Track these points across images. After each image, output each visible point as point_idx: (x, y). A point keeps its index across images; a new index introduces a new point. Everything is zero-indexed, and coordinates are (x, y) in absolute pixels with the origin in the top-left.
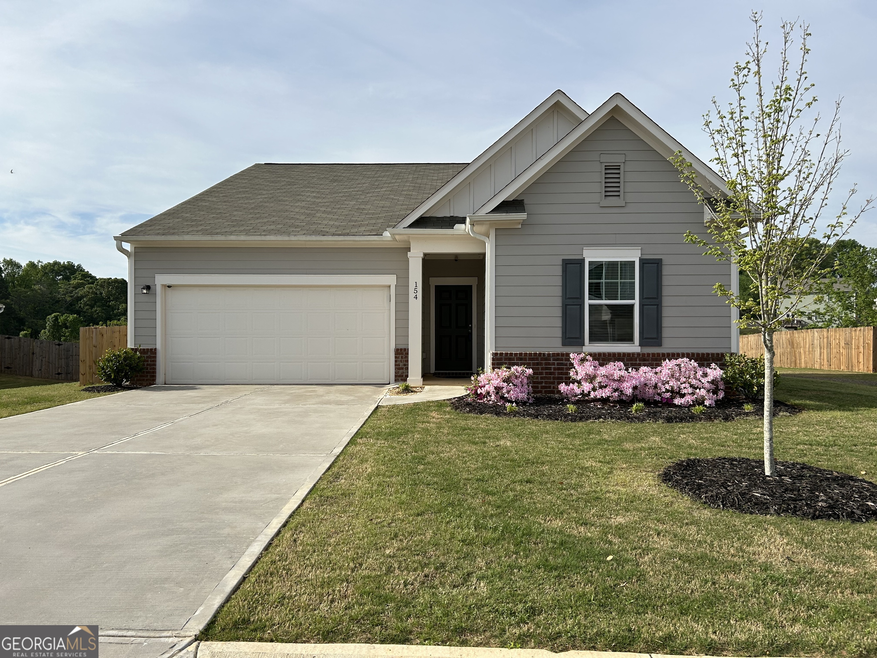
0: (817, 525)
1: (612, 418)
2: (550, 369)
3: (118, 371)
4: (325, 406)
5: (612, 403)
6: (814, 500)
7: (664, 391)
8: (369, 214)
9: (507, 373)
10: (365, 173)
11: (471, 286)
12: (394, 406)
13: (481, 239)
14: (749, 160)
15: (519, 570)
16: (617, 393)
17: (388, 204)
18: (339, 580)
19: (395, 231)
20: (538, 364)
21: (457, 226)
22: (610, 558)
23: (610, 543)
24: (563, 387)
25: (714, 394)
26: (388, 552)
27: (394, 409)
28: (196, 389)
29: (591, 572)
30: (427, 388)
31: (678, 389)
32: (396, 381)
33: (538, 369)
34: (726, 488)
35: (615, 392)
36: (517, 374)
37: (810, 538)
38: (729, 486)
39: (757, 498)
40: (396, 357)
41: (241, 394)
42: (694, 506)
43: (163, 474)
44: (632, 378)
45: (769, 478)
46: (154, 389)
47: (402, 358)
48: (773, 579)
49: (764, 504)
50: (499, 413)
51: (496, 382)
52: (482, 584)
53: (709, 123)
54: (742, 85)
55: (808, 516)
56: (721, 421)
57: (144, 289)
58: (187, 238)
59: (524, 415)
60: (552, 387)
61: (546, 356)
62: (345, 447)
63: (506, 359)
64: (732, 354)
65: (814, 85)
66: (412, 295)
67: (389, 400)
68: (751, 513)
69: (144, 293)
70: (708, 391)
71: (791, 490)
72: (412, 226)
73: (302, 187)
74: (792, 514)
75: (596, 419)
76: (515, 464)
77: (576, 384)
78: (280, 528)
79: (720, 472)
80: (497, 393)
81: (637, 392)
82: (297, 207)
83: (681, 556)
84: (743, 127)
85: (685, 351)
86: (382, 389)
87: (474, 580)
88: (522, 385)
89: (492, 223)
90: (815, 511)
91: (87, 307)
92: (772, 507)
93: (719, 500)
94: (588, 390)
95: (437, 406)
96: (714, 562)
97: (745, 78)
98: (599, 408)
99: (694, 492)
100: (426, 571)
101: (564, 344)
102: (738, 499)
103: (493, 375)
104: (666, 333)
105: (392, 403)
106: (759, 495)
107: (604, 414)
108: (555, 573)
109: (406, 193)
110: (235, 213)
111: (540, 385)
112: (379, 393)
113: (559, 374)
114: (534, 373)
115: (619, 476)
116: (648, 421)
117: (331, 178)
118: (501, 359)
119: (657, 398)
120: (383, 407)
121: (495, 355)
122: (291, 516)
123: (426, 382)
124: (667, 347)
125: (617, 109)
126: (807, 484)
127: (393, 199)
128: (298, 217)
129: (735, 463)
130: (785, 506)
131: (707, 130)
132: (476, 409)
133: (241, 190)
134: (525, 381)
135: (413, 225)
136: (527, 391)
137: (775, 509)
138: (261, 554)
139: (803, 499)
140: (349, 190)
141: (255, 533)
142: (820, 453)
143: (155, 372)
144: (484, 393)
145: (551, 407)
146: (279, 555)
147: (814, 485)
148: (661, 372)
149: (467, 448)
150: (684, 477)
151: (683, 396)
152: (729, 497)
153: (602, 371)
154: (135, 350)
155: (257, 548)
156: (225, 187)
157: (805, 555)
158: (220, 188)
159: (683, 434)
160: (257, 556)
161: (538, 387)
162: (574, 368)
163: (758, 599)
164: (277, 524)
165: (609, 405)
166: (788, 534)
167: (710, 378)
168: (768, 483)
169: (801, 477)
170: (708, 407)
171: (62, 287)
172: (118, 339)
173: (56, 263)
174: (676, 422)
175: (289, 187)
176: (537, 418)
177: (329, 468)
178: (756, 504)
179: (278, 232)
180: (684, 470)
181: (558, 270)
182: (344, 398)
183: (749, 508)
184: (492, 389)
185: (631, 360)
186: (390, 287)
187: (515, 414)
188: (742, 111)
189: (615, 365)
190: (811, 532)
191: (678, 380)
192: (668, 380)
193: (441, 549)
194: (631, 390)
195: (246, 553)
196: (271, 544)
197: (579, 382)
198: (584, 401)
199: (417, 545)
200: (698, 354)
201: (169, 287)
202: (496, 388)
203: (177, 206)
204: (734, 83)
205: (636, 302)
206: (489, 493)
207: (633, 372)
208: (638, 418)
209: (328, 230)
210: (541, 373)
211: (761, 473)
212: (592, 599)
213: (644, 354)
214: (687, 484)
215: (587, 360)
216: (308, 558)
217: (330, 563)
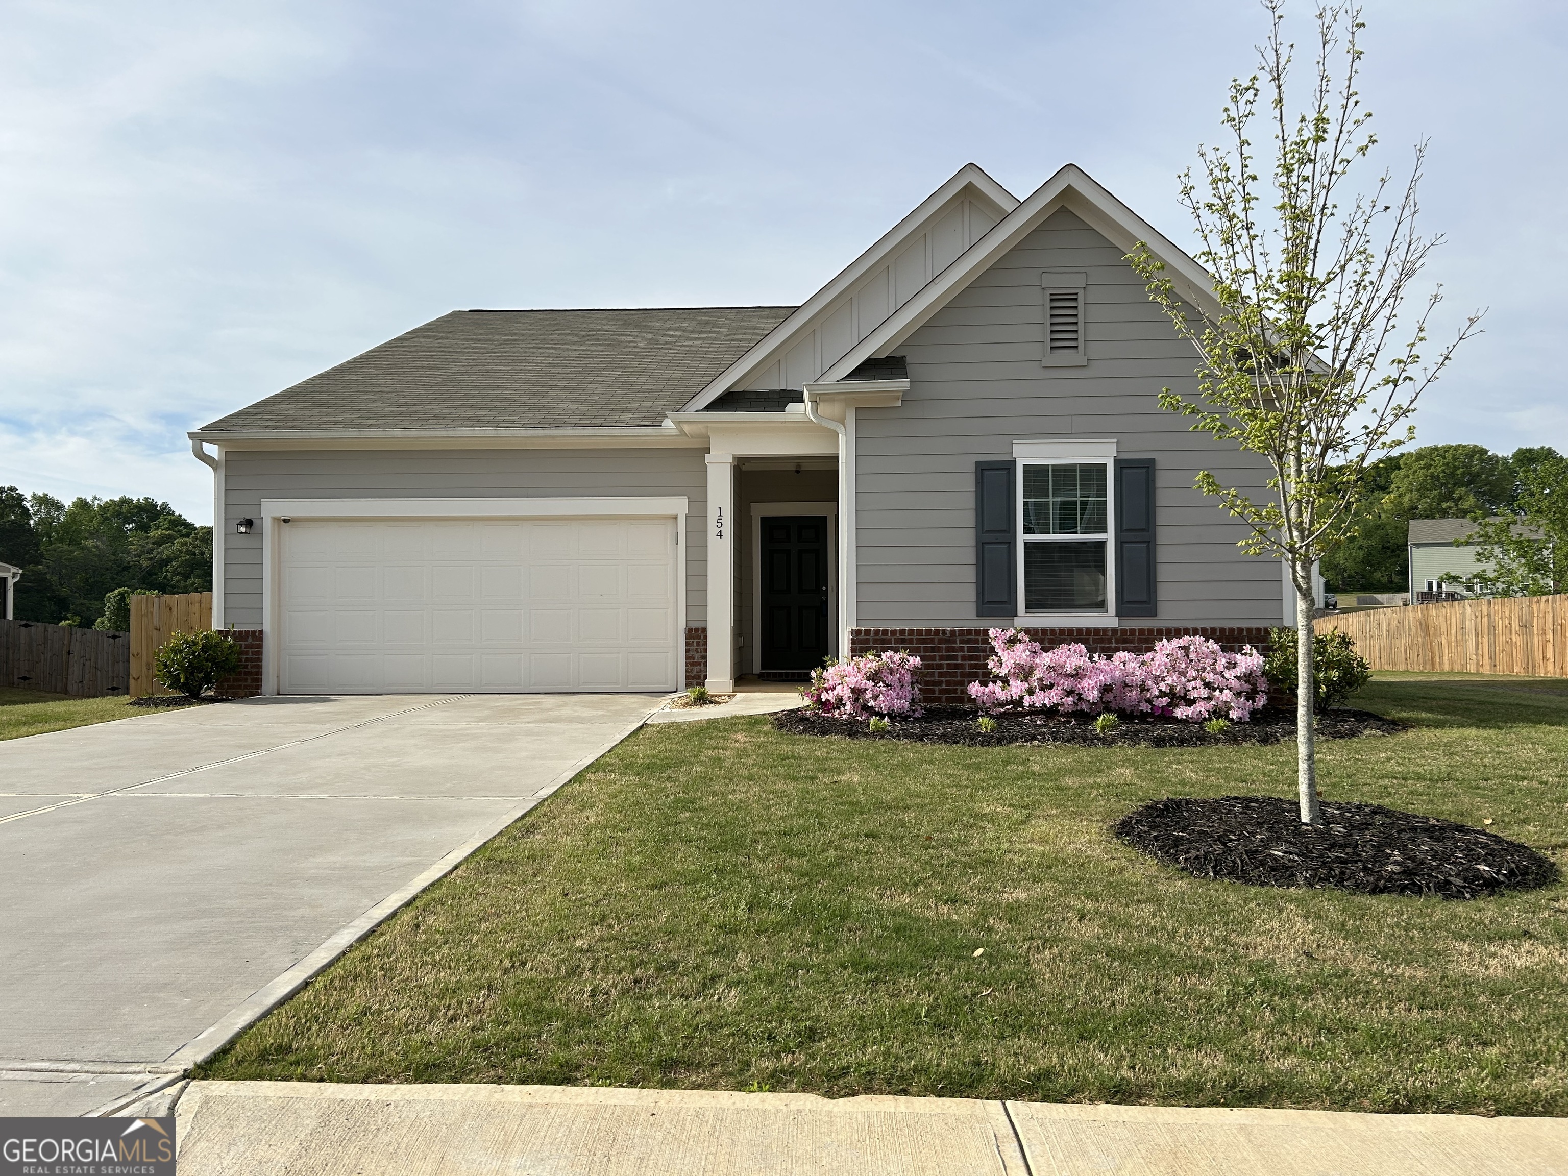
0: (1378, 904)
1: (1055, 739)
2: (955, 658)
3: (192, 669)
4: (548, 725)
5: (1062, 716)
6: (1380, 861)
7: (1157, 693)
8: (644, 391)
9: (875, 663)
10: (644, 324)
11: (826, 518)
12: (671, 725)
13: (830, 427)
14: (1261, 254)
15: (808, 971)
16: (1071, 698)
17: (678, 374)
18: (476, 985)
19: (681, 415)
20: (933, 649)
21: (791, 407)
22: (980, 951)
23: (990, 930)
24: (975, 689)
25: (1247, 699)
26: (579, 943)
27: (670, 730)
28: (329, 701)
29: (937, 974)
30: (739, 696)
31: (1183, 691)
32: (688, 685)
33: (933, 658)
34: (1224, 844)
35: (1068, 696)
36: (891, 665)
37: (1358, 923)
38: (1231, 841)
39: (1275, 859)
40: (687, 644)
41: (406, 709)
42: (1162, 875)
43: (221, 827)
44: (1098, 671)
45: (1306, 828)
46: (256, 702)
47: (698, 644)
48: (1267, 985)
49: (1287, 868)
50: (854, 734)
51: (854, 680)
52: (733, 993)
53: (1191, 189)
54: (1244, 119)
55: (1365, 888)
56: (1254, 744)
57: (241, 525)
58: (316, 433)
59: (898, 736)
60: (959, 691)
61: (948, 635)
62: (563, 786)
63: (875, 641)
64: (1282, 629)
65: (1370, 115)
66: (712, 530)
67: (668, 714)
68: (1262, 885)
69: (242, 533)
70: (1238, 694)
71: (1341, 846)
72: (710, 407)
73: (529, 349)
74: (1336, 885)
75: (1026, 741)
76: (857, 808)
77: (999, 684)
78: (399, 908)
79: (1222, 818)
80: (856, 700)
81: (1109, 697)
82: (516, 381)
83: (1112, 950)
84: (1248, 194)
85: (1199, 625)
86: (660, 699)
87: (721, 987)
88: (902, 686)
89: (848, 399)
90: (1378, 880)
91: (178, 578)
92: (1302, 873)
93: (1209, 864)
94: (1019, 693)
95: (749, 723)
96: (1167, 959)
97: (1249, 105)
98: (1039, 726)
99: (1167, 852)
100: (639, 972)
101: (980, 614)
102: (1242, 861)
103: (850, 669)
104: (1164, 592)
105: (667, 720)
106: (1281, 854)
107: (1043, 734)
108: (871, 975)
109: (712, 355)
110: (407, 392)
111: (937, 688)
112: (654, 705)
113: (971, 666)
114: (926, 666)
115: (1039, 827)
116: (1120, 744)
117: (583, 333)
118: (867, 641)
119: (1145, 707)
120: (652, 725)
121: (856, 633)
122: (424, 891)
123: (737, 688)
124: (1167, 616)
125: (1069, 192)
126: (1373, 836)
127: (688, 366)
128: (516, 397)
129: (1253, 804)
130: (1325, 872)
131: (1187, 202)
132: (815, 727)
133: (422, 354)
134: (908, 677)
135: (713, 406)
136: (909, 697)
137: (1306, 877)
138: (351, 946)
139: (1361, 861)
140: (613, 352)
141: (350, 915)
142: (1417, 791)
143: (259, 673)
144: (833, 701)
145: (952, 724)
146: (379, 948)
147: (1386, 838)
148: (1152, 660)
149: (780, 786)
150: (1153, 827)
151: (1190, 703)
152: (1226, 858)
153: (1047, 658)
154: (224, 634)
155: (345, 938)
156: (394, 350)
157: (1341, 950)
158: (386, 351)
159: (1178, 763)
160: (341, 950)
161: (933, 692)
162: (996, 655)
163: (1229, 1016)
164: (396, 901)
165: (1058, 720)
166: (1319, 917)
167: (1240, 671)
168: (1303, 834)
169: (1365, 826)
170: (1237, 723)
171: (135, 544)
172: (197, 615)
173: (124, 501)
174: (1171, 746)
175: (508, 348)
176: (922, 740)
177: (523, 817)
178: (1273, 869)
179: (479, 422)
180: (1157, 816)
181: (969, 482)
182: (587, 713)
183: (1260, 876)
184: (846, 693)
185: (1102, 641)
186: (676, 518)
187: (882, 733)
188: (1246, 166)
189: (1069, 650)
190: (1364, 912)
191: (1183, 674)
192: (1165, 674)
193: (679, 939)
194: (1096, 692)
195: (323, 946)
196: (374, 931)
197: (1005, 681)
198: (1014, 713)
199: (637, 934)
200: (1222, 630)
201: (286, 521)
202: (853, 691)
203: (307, 382)
204: (1228, 116)
205: (1109, 537)
206: (792, 854)
207: (1100, 661)
208: (1103, 740)
209: (565, 418)
210: (940, 666)
211: (1294, 820)
212: (923, 1014)
213: (1124, 631)
214: (1156, 838)
215: (1020, 641)
216: (432, 953)
217: (469, 959)
